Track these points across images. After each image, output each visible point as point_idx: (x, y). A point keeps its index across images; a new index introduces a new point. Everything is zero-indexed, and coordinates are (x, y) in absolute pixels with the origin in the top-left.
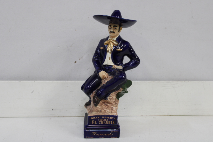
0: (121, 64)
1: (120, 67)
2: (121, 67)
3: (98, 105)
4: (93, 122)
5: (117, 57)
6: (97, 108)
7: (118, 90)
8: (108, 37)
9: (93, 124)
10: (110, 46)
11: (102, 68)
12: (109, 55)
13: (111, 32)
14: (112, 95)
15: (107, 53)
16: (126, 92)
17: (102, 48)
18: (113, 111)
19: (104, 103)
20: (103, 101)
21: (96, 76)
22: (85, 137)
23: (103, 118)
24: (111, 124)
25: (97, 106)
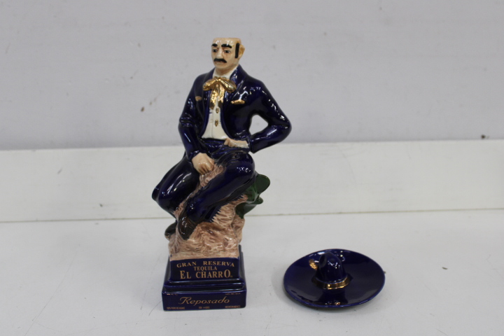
0: (246, 135)
1: (243, 144)
2: (245, 142)
3: (191, 236)
4: (182, 275)
5: (234, 119)
6: (187, 244)
7: (236, 200)
8: (212, 72)
9: (182, 278)
10: (216, 94)
11: (201, 145)
12: (215, 115)
13: (216, 60)
14: (223, 210)
15: (211, 111)
16: (260, 201)
17: (198, 98)
18: (227, 248)
19: (207, 228)
20: (204, 226)
21: (185, 166)
22: (166, 308)
23: (205, 265)
24: (224, 278)
25: (188, 238)
